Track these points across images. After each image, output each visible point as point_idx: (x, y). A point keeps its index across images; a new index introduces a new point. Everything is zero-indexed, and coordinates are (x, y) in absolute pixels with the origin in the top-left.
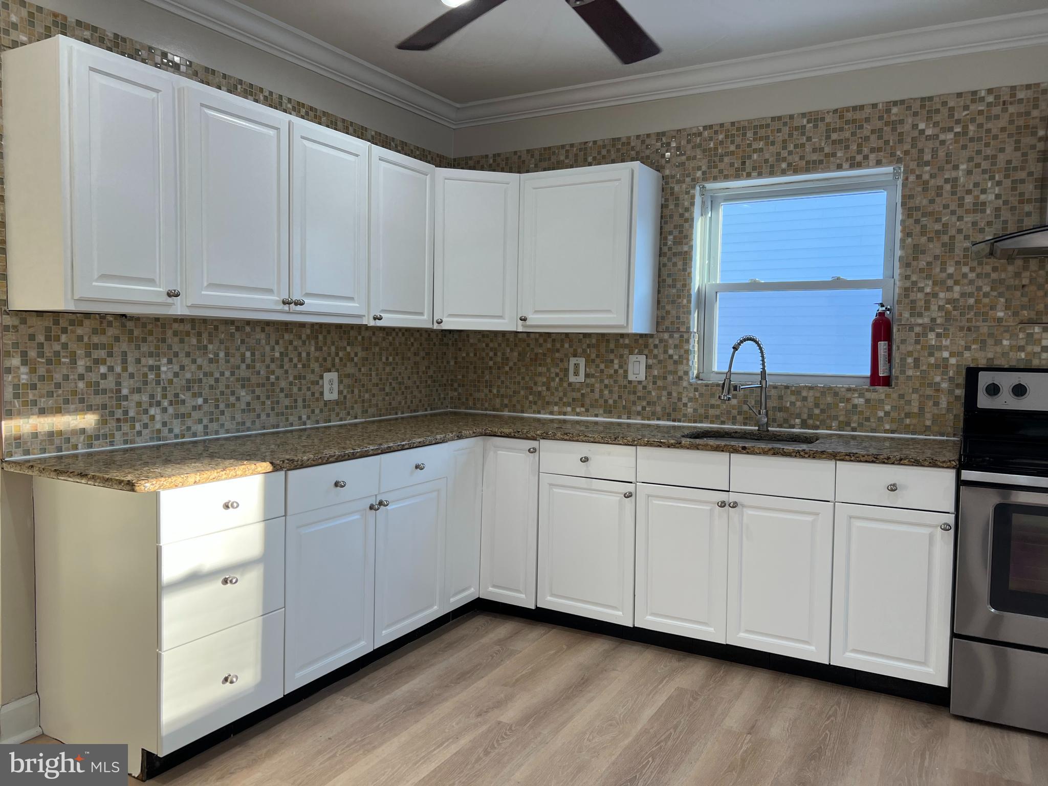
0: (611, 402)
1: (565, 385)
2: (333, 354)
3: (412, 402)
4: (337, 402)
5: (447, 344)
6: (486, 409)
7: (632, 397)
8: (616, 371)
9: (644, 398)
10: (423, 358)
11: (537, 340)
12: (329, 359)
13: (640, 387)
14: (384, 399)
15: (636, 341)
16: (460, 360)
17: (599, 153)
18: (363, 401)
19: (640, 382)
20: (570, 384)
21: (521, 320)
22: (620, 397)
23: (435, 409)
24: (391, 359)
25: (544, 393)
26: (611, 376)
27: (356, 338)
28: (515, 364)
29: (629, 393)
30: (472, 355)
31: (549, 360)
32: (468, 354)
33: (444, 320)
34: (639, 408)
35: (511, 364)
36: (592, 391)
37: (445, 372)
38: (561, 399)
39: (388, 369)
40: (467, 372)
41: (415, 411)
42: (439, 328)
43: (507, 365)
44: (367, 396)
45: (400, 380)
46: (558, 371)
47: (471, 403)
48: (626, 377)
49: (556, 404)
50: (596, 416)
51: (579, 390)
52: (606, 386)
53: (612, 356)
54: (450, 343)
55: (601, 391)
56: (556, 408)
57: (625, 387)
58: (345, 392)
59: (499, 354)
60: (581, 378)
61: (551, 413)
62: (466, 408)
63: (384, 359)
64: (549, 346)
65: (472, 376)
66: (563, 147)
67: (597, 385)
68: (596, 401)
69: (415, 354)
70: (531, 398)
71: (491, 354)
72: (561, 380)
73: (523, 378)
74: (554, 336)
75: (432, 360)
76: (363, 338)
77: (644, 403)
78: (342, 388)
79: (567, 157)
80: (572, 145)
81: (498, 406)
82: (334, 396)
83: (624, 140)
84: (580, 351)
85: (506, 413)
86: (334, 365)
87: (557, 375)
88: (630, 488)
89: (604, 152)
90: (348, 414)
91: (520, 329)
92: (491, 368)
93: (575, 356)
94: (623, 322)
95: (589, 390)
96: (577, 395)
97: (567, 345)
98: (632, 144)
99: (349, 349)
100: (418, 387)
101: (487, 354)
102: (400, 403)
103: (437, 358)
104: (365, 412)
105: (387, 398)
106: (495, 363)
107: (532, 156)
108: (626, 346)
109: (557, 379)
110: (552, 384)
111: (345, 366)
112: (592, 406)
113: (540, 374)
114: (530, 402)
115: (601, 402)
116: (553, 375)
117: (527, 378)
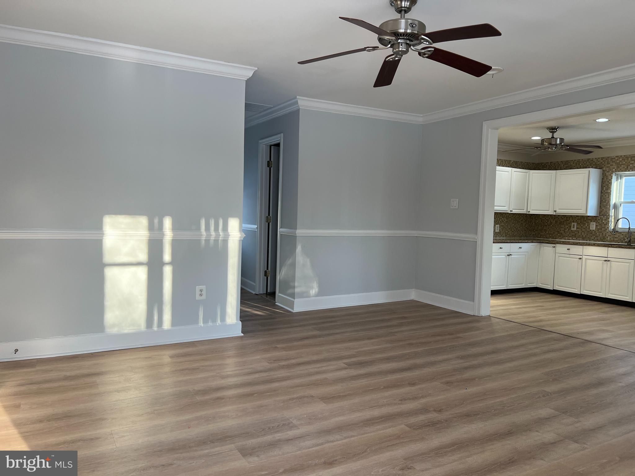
0: (584, 236)
1: (570, 231)
2: (498, 220)
3: (520, 234)
4: (499, 233)
5: (532, 218)
6: (544, 238)
7: (591, 235)
8: (586, 227)
9: (595, 235)
10: (524, 222)
11: (561, 217)
12: (497, 221)
13: (594, 232)
14: (511, 233)
15: (593, 218)
16: (536, 223)
17: (583, 163)
18: (506, 233)
19: (594, 230)
20: (572, 231)
21: (554, 211)
22: (587, 235)
23: (527, 237)
24: (514, 222)
25: (563, 233)
26: (585, 229)
27: (505, 216)
28: (554, 224)
29: (590, 233)
30: (540, 221)
31: (565, 223)
32: (539, 221)
33: (530, 211)
34: (593, 238)
35: (553, 224)
36: (578, 233)
37: (531, 226)
38: (568, 235)
39: (513, 225)
40: (539, 227)
41: (521, 237)
42: (529, 213)
43: (551, 224)
44: (507, 232)
45: (516, 228)
46: (568, 226)
47: (539, 236)
48: (589, 229)
49: (567, 237)
50: (579, 240)
51: (574, 232)
52: (583, 231)
53: (585, 222)
54: (534, 217)
55: (581, 233)
56: (567, 238)
57: (589, 232)
58: (501, 230)
59: (549, 221)
60: (575, 229)
61: (565, 239)
62: (538, 238)
63: (512, 222)
64: (565, 219)
65: (540, 228)
66: (572, 160)
67: (580, 231)
68: (580, 236)
69: (522, 221)
70: (559, 235)
71: (547, 221)
72: (569, 229)
73: (557, 229)
74: (567, 216)
75: (527, 223)
76: (507, 216)
77: (595, 237)
78: (500, 229)
79: (573, 164)
80: (575, 160)
81: (548, 237)
82: (498, 231)
83: (591, 159)
84: (575, 221)
85: (550, 239)
86: (498, 223)
87: (567, 228)
88: (581, 257)
89: (585, 162)
90: (501, 236)
91: (554, 214)
92: (546, 225)
93: (573, 222)
94: (585, 213)
95: (577, 232)
96: (574, 234)
97: (571, 219)
98: (594, 161)
99: (502, 219)
100: (522, 230)
101: (545, 221)
102: (516, 234)
103: (529, 222)
104: (506, 236)
105: (512, 233)
106: (548, 224)
107: (563, 163)
108: (589, 219)
109: (567, 229)
110: (566, 231)
111: (501, 223)
112: (578, 237)
113: (562, 227)
114: (558, 236)
115: (581, 236)
116: (566, 228)
117: (558, 229)
